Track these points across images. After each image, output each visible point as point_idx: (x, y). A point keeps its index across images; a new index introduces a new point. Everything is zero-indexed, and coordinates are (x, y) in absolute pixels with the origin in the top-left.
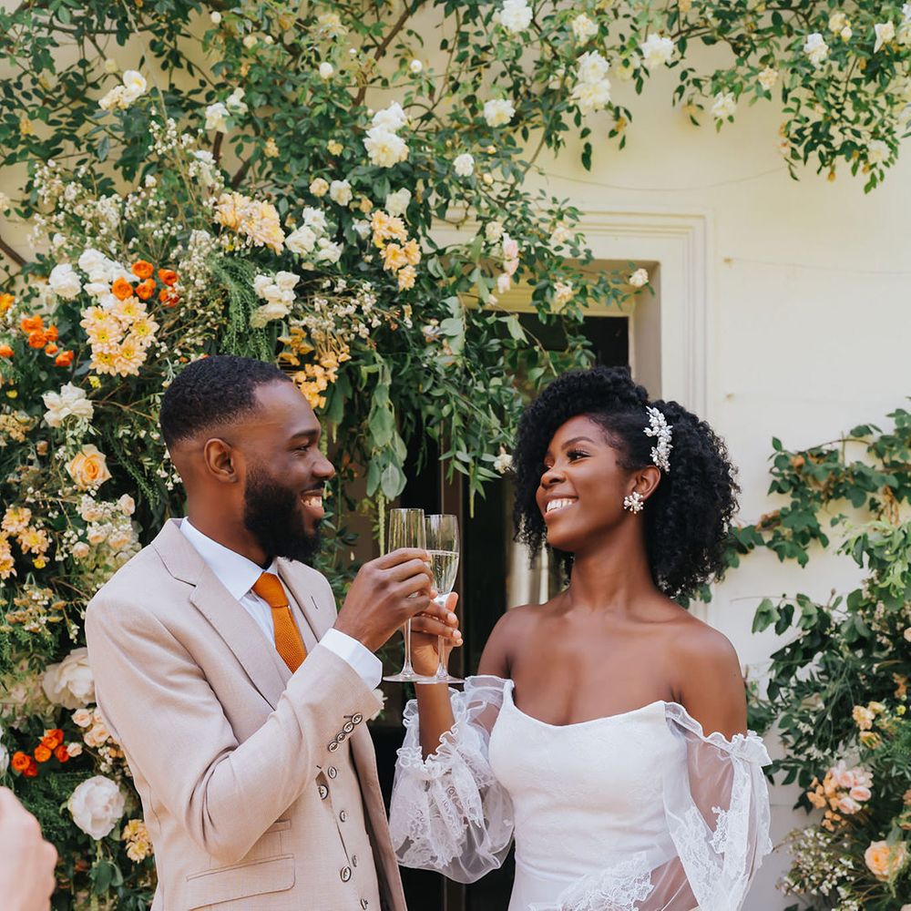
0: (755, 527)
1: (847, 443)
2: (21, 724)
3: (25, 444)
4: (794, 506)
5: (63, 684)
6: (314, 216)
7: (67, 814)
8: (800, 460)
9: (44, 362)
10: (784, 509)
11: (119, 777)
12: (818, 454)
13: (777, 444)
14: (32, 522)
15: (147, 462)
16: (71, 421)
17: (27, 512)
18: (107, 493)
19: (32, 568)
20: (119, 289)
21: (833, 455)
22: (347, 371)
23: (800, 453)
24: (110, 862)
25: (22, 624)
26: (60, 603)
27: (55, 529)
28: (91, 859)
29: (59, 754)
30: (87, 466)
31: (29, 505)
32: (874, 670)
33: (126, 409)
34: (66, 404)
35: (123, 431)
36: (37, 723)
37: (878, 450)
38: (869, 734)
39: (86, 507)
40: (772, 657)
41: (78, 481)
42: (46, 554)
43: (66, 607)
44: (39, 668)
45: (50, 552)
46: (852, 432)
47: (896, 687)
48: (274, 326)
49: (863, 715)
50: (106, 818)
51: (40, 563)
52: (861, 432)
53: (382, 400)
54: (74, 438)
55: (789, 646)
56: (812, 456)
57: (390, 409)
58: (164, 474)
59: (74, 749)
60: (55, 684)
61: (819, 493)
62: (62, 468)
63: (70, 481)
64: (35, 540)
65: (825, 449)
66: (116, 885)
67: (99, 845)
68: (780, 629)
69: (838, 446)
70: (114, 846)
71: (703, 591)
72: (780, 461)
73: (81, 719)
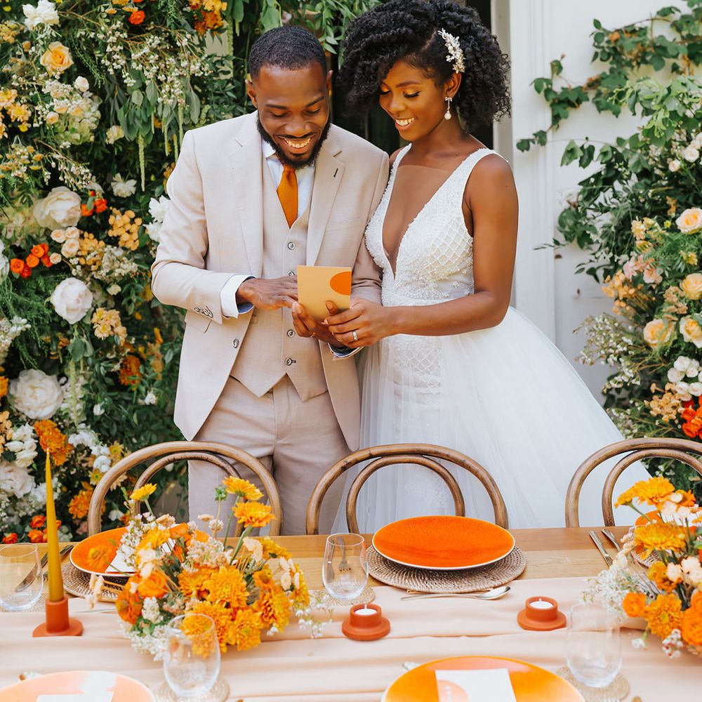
0: (581, 87)
1: (655, 21)
2: (22, 243)
3: (15, 44)
4: (612, 70)
5: (47, 213)
7: (50, 305)
8: (616, 36)
10: (604, 73)
11: (88, 279)
12: (632, 31)
13: (597, 24)
14: (17, 99)
15: (97, 53)
16: (41, 27)
17: (14, 92)
18: (68, 77)
19: (18, 132)
21: (643, 31)
23: (617, 31)
24: (84, 340)
25: (10, 172)
26: (39, 156)
27: (32, 103)
28: (70, 337)
29: (44, 261)
30: (57, 57)
31: (14, 87)
32: (650, 195)
33: (81, 17)
34: (39, 15)
35: (81, 32)
36: (31, 240)
37: (677, 27)
38: (642, 242)
39: (50, 87)
40: (580, 184)
41: (49, 68)
42: (28, 122)
43: (43, 160)
44: (29, 203)
45: (31, 121)
46: (658, 13)
47: (669, 207)
49: (638, 227)
50: (78, 308)
51: (24, 128)
52: (665, 13)
54: (42, 39)
55: (593, 176)
56: (626, 32)
57: (278, 8)
58: (107, 63)
59: (55, 259)
60: (42, 213)
61: (631, 60)
62: (38, 60)
63: (43, 69)
64: (20, 112)
65: (637, 26)
66: (87, 355)
67: (75, 327)
68: (584, 163)
69: (648, 24)
70: (86, 328)
71: (541, 137)
72: (598, 38)
73: (57, 236)
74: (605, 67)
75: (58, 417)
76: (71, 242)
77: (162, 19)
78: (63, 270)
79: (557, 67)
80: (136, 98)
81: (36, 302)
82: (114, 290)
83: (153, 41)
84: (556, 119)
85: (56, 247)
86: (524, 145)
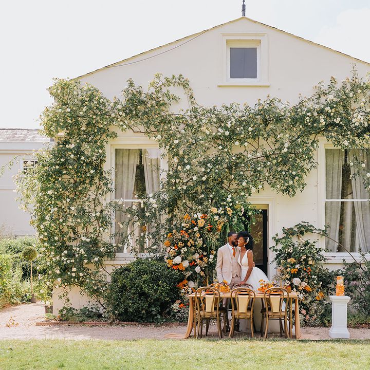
0: (281, 238)
1: (294, 227)
5: (195, 257)
6: (221, 208)
7: (195, 270)
9: (194, 224)
11: (200, 267)
12: (291, 229)
13: (283, 228)
16: (196, 231)
18: (200, 238)
19: (192, 245)
20: (201, 217)
22: (224, 225)
23: (288, 229)
24: (199, 276)
27: (195, 241)
28: (197, 275)
29: (194, 264)
30: (198, 235)
31: (192, 239)
33: (202, 230)
34: (196, 229)
35: (201, 232)
36: (191, 261)
37: (298, 228)
39: (198, 239)
41: (197, 237)
43: (196, 249)
44: (193, 255)
48: (216, 221)
50: (199, 271)
52: (297, 226)
53: (228, 227)
55: (278, 254)
58: (205, 236)
62: (195, 235)
64: (193, 242)
66: (200, 278)
68: (276, 252)
70: (199, 274)
71: (274, 247)
72: (283, 230)
73: (196, 260)
74: (285, 235)
75: (194, 288)
76: (198, 261)
77: (213, 230)
78: (197, 265)
79: (277, 235)
80: (209, 241)
81: (193, 269)
82: (203, 269)
83: (212, 233)
84: (276, 244)
85: (196, 262)
86: (270, 248)
